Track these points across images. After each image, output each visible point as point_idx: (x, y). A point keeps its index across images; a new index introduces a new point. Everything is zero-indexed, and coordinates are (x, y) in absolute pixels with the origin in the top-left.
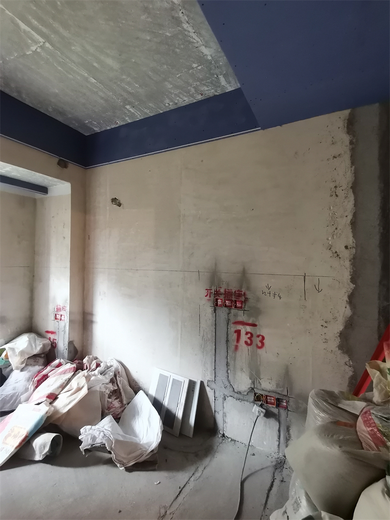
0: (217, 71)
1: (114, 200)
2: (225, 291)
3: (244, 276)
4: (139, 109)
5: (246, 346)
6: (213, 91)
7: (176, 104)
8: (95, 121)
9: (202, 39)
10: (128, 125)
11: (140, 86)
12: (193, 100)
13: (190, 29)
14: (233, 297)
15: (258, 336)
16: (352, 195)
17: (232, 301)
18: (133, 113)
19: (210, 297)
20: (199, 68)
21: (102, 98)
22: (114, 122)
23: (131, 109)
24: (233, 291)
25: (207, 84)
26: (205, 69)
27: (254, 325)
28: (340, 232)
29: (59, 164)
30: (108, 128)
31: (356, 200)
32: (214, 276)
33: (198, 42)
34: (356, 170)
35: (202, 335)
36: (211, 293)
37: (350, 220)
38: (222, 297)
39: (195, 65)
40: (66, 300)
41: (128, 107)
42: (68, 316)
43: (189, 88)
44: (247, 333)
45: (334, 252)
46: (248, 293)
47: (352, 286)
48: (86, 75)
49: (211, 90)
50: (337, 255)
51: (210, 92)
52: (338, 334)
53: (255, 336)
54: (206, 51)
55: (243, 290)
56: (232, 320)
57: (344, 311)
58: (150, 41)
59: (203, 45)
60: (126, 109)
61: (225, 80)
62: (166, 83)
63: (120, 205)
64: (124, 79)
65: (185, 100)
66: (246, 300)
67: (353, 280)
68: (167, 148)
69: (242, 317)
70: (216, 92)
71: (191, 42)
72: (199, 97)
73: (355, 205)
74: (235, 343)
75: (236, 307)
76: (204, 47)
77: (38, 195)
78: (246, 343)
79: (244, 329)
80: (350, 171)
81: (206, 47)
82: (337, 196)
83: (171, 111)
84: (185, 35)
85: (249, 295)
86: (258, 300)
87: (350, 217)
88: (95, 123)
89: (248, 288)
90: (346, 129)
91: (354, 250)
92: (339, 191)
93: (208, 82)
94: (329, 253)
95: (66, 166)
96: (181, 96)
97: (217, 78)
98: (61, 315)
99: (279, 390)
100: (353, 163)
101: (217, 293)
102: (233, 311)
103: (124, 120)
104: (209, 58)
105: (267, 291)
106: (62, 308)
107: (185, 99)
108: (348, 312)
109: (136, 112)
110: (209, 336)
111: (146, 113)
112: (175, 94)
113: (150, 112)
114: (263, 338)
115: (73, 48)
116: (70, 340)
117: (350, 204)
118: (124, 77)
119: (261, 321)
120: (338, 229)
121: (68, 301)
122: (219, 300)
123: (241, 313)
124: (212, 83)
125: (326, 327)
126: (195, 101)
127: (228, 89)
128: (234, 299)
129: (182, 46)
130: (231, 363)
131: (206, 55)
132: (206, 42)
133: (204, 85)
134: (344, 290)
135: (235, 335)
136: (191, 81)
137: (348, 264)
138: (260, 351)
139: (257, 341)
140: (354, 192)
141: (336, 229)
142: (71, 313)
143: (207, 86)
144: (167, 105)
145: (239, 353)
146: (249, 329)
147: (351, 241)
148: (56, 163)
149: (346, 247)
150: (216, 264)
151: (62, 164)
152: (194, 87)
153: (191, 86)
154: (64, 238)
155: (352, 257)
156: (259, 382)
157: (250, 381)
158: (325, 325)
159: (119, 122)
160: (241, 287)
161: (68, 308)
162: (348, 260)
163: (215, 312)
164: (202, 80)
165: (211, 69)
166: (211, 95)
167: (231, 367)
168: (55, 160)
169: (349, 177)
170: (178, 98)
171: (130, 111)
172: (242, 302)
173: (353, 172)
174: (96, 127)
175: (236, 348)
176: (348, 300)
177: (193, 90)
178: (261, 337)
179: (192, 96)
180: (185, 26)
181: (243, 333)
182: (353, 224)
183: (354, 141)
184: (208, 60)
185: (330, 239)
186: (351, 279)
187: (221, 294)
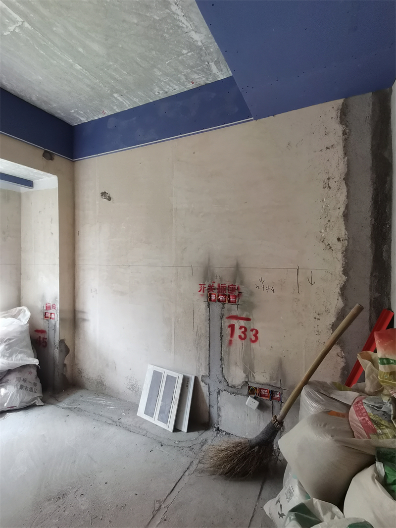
0: (208, 58)
1: (104, 194)
2: (219, 286)
3: (237, 271)
4: (128, 97)
5: (239, 340)
6: (204, 79)
7: (166, 92)
8: (82, 111)
9: (191, 23)
10: (116, 115)
11: (128, 73)
12: (183, 89)
13: (179, 12)
14: (227, 291)
15: (252, 330)
16: (345, 186)
17: (224, 295)
18: (122, 103)
19: (203, 292)
20: (189, 54)
21: (88, 86)
22: (101, 112)
23: (118, 98)
24: (227, 285)
25: (198, 72)
26: (196, 55)
27: (248, 319)
28: (333, 224)
29: (44, 155)
30: (96, 118)
31: (348, 191)
32: (207, 271)
33: (187, 27)
34: (348, 161)
35: (195, 330)
36: (204, 288)
37: (342, 213)
38: (216, 292)
39: (185, 52)
40: (56, 298)
41: (116, 95)
42: (58, 314)
43: (179, 75)
44: (241, 328)
45: (327, 244)
46: (241, 287)
47: (345, 278)
48: (71, 60)
49: (202, 78)
50: (329, 247)
51: (201, 80)
52: (331, 326)
53: (248, 330)
54: (196, 37)
55: (237, 284)
56: (226, 315)
57: (336, 303)
58: (137, 24)
59: (193, 30)
60: (115, 97)
61: (217, 67)
62: (156, 70)
63: (109, 199)
64: (111, 65)
65: (175, 89)
66: (240, 294)
67: (345, 272)
68: (158, 139)
69: (235, 311)
70: (208, 80)
71: (179, 27)
72: (190, 86)
73: (348, 197)
74: (229, 338)
75: (229, 301)
76: (194, 32)
77: (23, 189)
78: (240, 337)
79: (237, 324)
80: (343, 162)
81: (196, 32)
82: (330, 187)
83: (162, 100)
84: (174, 18)
85: (243, 289)
86: (252, 294)
87: (343, 209)
88: (82, 112)
89: (242, 283)
90: (339, 119)
91: (346, 242)
92: (332, 183)
93: (199, 70)
94: (322, 246)
95: (52, 159)
96: (171, 84)
97: (208, 65)
98: (51, 314)
99: (273, 383)
100: (345, 154)
101: (211, 288)
102: (227, 306)
103: (112, 109)
104: (200, 44)
105: (260, 284)
106: (51, 306)
107: (176, 87)
108: (340, 304)
109: (124, 101)
110: (203, 332)
111: (135, 102)
112: (165, 82)
113: (139, 101)
114: (257, 332)
115: (55, 29)
116: (61, 339)
117: (342, 197)
118: (111, 63)
119: (255, 315)
120: (331, 221)
121: (58, 299)
122: (212, 295)
123: (234, 307)
124: (203, 71)
125: (319, 319)
126: (186, 90)
127: (219, 77)
128: (227, 293)
129: (171, 31)
130: (225, 357)
131: (196, 41)
132: (196, 27)
133: (196, 73)
134: (337, 282)
135: (229, 330)
136: (181, 68)
137: (340, 256)
138: (253, 345)
139: (251, 335)
140: (347, 184)
141: (329, 221)
142: (61, 311)
143: (198, 74)
144: (157, 93)
145: (233, 348)
146: (242, 323)
147: (343, 233)
148: (42, 155)
149: (339, 239)
150: (209, 259)
151: (48, 156)
152: (184, 75)
153: (181, 73)
154: (52, 233)
155: (344, 249)
156: (253, 376)
157: (244, 375)
158: (318, 317)
159: (106, 112)
160: (235, 281)
161: (58, 306)
162: (340, 252)
163: (209, 307)
164: (192, 67)
165: (201, 56)
166: (202, 83)
167: (225, 361)
168: (40, 152)
169: (343, 168)
170: (168, 87)
171: (118, 100)
172: (235, 297)
173: (346, 163)
174: (82, 117)
175: (230, 342)
176: (340, 292)
177: (183, 78)
178: (254, 331)
179: (183, 84)
180: (174, 8)
181: (237, 327)
182: (346, 216)
183: (347, 131)
184: (198, 47)
185: (323, 231)
186: (343, 271)
187: (214, 289)
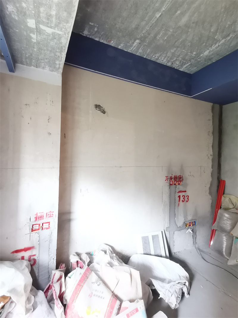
0: (193, 61)
1: (98, 107)
2: (174, 176)
3: (182, 168)
4: (140, 47)
5: (182, 202)
7: (158, 59)
12: (165, 63)
14: (178, 179)
15: (187, 196)
18: (131, 46)
19: (167, 180)
20: (193, 55)
22: (109, 40)
24: (178, 176)
27: (185, 191)
32: (169, 169)
33: (212, 48)
35: (163, 203)
38: (173, 180)
41: (137, 41)
44: (183, 196)
49: (177, 65)
50: (209, 158)
53: (185, 196)
54: (206, 53)
55: (182, 175)
56: (177, 191)
61: (187, 66)
63: (104, 112)
65: (163, 61)
66: (183, 179)
67: (212, 168)
72: (169, 64)
81: (209, 52)
82: (209, 135)
84: (217, 43)
86: (186, 179)
91: (212, 156)
97: (188, 63)
99: (193, 218)
104: (201, 55)
105: (190, 174)
106: (45, 215)
111: (137, 52)
120: (209, 148)
122: (171, 182)
123: (180, 186)
127: (181, 69)
134: (210, 171)
135: (178, 198)
137: (211, 161)
138: (187, 203)
139: (186, 199)
144: (154, 56)
145: (179, 207)
146: (183, 194)
147: (212, 153)
156: (187, 218)
157: (184, 219)
161: (56, 213)
163: (170, 188)
175: (179, 204)
176: (211, 175)
181: (181, 196)
183: (213, 116)
185: (207, 152)
187: (172, 178)
